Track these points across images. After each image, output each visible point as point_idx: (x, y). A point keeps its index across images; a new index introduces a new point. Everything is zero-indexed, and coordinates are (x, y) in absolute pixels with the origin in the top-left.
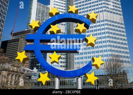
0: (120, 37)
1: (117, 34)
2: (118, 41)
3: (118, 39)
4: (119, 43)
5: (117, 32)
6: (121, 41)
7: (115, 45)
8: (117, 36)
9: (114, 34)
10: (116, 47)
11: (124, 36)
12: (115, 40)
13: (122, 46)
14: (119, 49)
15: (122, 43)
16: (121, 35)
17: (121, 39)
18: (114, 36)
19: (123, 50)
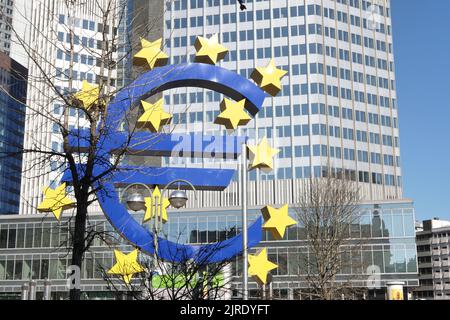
0: (370, 70)
1: (357, 58)
2: (359, 87)
3: (358, 77)
4: (360, 96)
5: (356, 48)
6: (371, 90)
7: (346, 104)
8: (357, 67)
9: (344, 55)
10: (348, 114)
11: (385, 68)
12: (345, 84)
13: (371, 109)
14: (360, 126)
15: (373, 99)
16: (370, 61)
17: (372, 80)
18: (344, 65)
19: (373, 128)
